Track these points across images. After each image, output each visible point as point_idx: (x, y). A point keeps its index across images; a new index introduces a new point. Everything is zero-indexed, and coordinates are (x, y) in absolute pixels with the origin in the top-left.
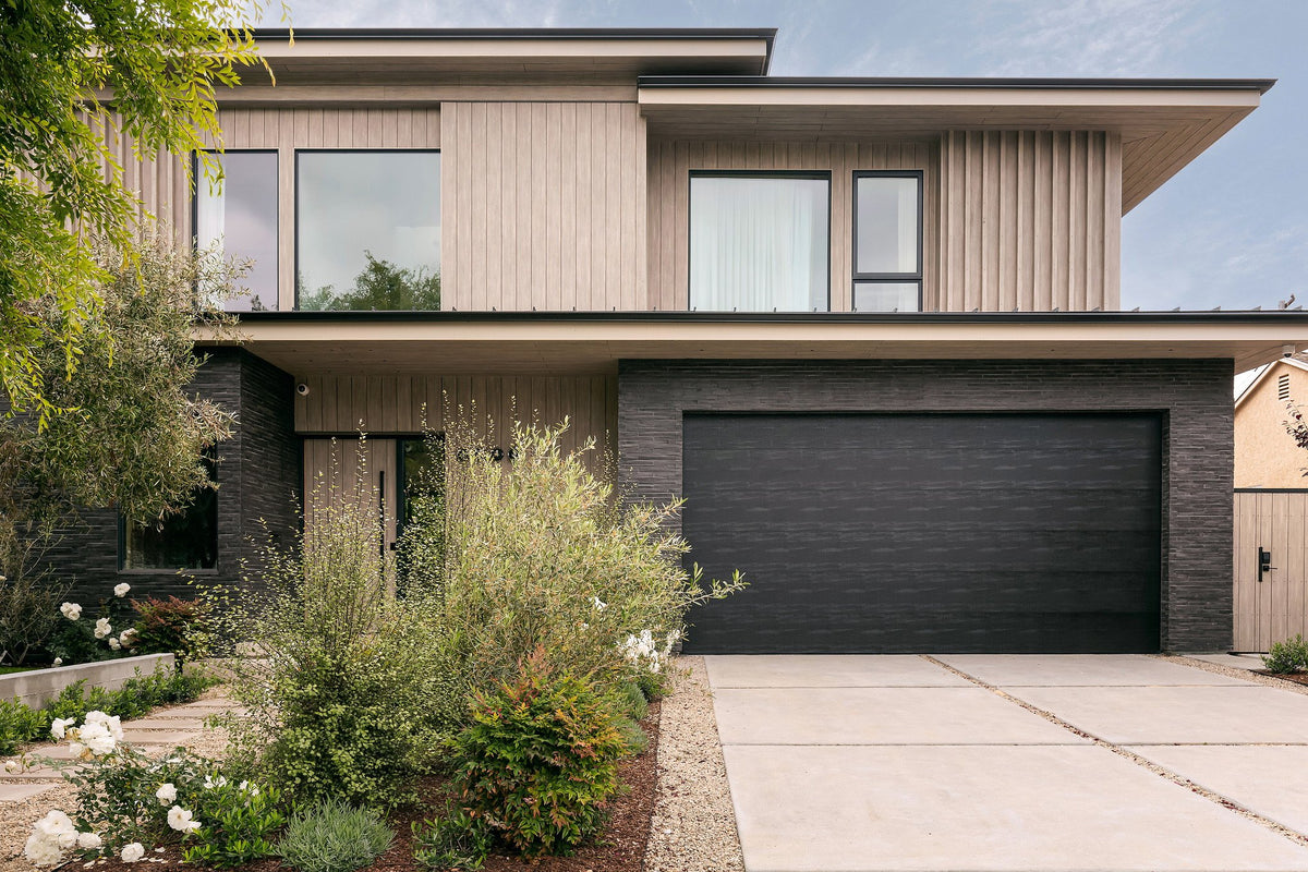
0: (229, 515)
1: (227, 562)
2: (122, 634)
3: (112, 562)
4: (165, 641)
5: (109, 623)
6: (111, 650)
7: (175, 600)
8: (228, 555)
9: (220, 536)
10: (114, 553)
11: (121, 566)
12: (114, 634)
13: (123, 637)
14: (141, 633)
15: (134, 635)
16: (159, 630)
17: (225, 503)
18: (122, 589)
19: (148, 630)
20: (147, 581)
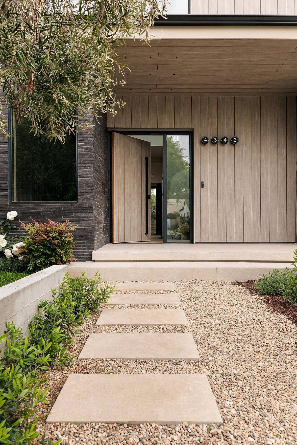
0: (86, 165)
1: (84, 197)
2: (14, 246)
3: (5, 196)
4: (47, 251)
5: (5, 238)
6: (5, 258)
7: (52, 222)
8: (85, 192)
9: (79, 179)
10: (6, 190)
11: (12, 199)
12: (9, 246)
13: (15, 249)
14: (29, 246)
15: (23, 247)
16: (42, 243)
17: (83, 157)
18: (12, 215)
19: (34, 244)
20: (29, 209)
